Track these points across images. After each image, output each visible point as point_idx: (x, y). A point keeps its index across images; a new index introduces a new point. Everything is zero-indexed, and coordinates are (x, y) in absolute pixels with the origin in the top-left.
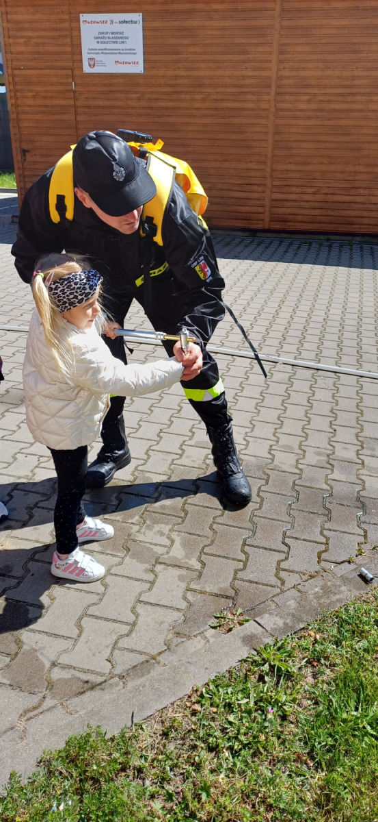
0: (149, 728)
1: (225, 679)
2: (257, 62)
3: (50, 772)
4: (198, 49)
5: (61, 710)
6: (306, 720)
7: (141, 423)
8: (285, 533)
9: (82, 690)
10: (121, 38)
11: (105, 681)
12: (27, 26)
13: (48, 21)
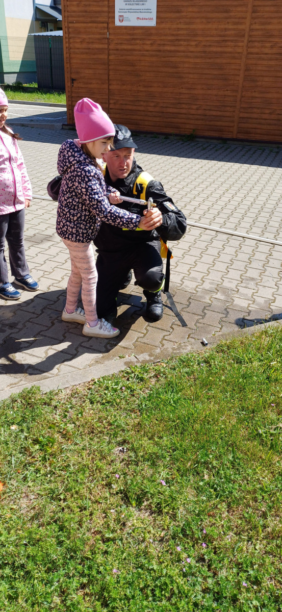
0: (65, 392)
1: (109, 377)
2: (235, 18)
4: (195, 9)
10: (142, 1)
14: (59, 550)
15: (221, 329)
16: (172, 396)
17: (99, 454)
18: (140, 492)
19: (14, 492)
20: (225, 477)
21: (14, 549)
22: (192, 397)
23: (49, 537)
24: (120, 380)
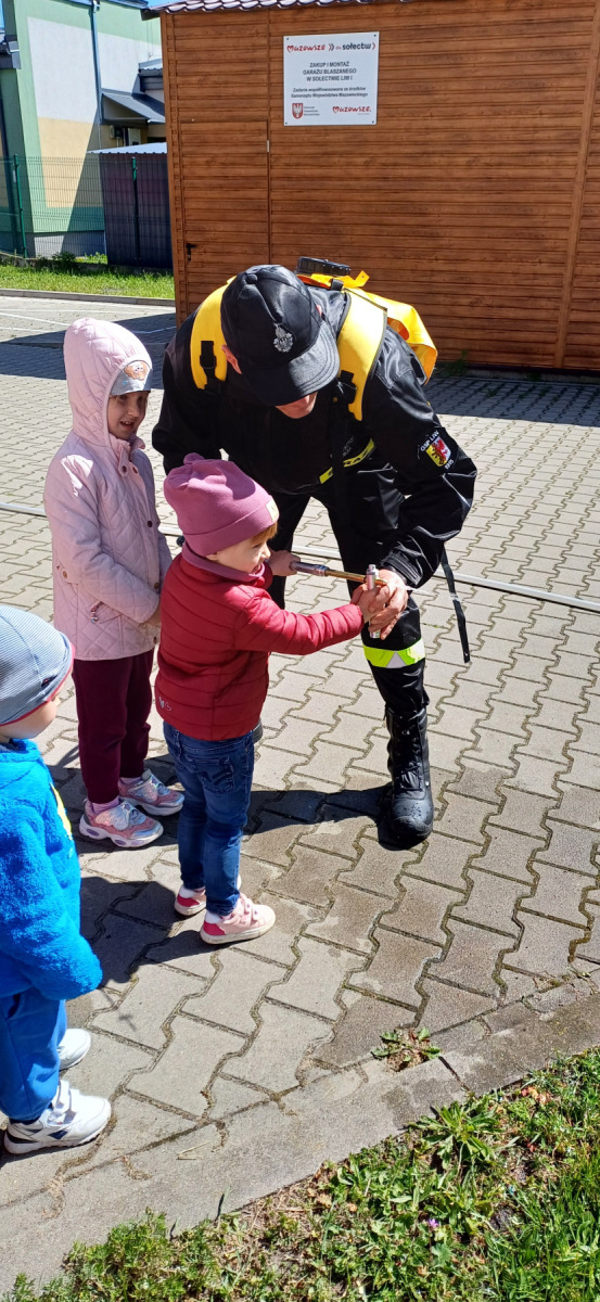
0: (244, 1226)
1: (377, 1156)
2: (558, 102)
3: (79, 1281)
4: (465, 86)
5: (120, 1169)
6: (500, 1247)
7: (310, 693)
8: (518, 904)
9: (157, 1140)
10: (346, 71)
11: (195, 1129)
12: (204, 56)
13: (236, 48)
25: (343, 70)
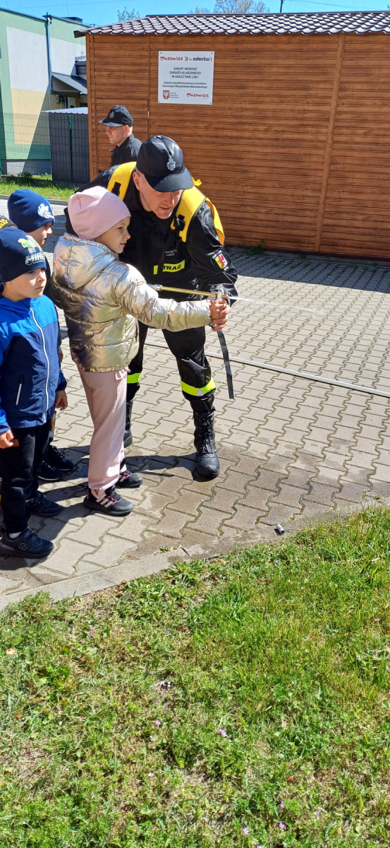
0: (85, 601)
1: (147, 579)
2: (317, 97)
4: (263, 85)
8: (237, 501)
10: (194, 73)
11: (66, 579)
12: (111, 60)
13: (130, 56)
14: (73, 834)
15: (302, 510)
16: (235, 607)
17: (132, 691)
18: (190, 747)
19: (10, 747)
20: (311, 725)
21: (8, 833)
22: (264, 609)
23: (59, 814)
24: (162, 584)
25: (193, 72)
